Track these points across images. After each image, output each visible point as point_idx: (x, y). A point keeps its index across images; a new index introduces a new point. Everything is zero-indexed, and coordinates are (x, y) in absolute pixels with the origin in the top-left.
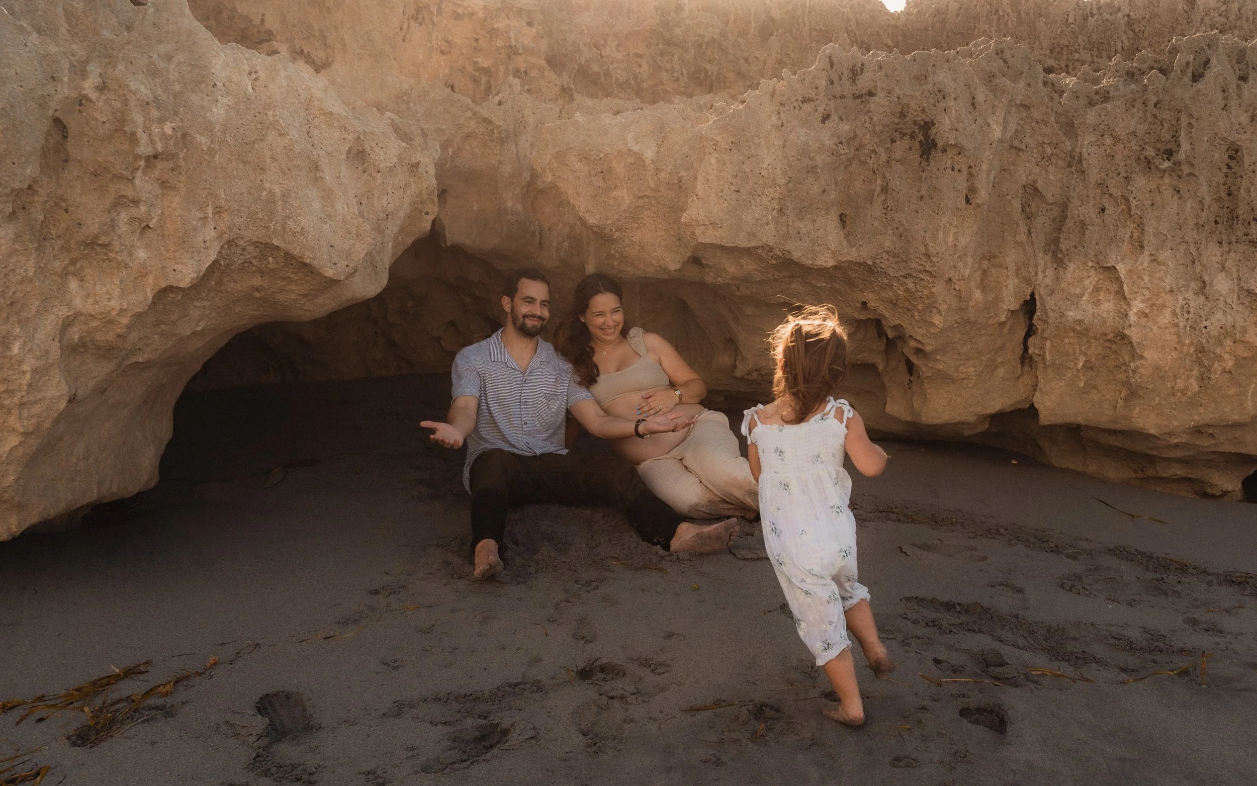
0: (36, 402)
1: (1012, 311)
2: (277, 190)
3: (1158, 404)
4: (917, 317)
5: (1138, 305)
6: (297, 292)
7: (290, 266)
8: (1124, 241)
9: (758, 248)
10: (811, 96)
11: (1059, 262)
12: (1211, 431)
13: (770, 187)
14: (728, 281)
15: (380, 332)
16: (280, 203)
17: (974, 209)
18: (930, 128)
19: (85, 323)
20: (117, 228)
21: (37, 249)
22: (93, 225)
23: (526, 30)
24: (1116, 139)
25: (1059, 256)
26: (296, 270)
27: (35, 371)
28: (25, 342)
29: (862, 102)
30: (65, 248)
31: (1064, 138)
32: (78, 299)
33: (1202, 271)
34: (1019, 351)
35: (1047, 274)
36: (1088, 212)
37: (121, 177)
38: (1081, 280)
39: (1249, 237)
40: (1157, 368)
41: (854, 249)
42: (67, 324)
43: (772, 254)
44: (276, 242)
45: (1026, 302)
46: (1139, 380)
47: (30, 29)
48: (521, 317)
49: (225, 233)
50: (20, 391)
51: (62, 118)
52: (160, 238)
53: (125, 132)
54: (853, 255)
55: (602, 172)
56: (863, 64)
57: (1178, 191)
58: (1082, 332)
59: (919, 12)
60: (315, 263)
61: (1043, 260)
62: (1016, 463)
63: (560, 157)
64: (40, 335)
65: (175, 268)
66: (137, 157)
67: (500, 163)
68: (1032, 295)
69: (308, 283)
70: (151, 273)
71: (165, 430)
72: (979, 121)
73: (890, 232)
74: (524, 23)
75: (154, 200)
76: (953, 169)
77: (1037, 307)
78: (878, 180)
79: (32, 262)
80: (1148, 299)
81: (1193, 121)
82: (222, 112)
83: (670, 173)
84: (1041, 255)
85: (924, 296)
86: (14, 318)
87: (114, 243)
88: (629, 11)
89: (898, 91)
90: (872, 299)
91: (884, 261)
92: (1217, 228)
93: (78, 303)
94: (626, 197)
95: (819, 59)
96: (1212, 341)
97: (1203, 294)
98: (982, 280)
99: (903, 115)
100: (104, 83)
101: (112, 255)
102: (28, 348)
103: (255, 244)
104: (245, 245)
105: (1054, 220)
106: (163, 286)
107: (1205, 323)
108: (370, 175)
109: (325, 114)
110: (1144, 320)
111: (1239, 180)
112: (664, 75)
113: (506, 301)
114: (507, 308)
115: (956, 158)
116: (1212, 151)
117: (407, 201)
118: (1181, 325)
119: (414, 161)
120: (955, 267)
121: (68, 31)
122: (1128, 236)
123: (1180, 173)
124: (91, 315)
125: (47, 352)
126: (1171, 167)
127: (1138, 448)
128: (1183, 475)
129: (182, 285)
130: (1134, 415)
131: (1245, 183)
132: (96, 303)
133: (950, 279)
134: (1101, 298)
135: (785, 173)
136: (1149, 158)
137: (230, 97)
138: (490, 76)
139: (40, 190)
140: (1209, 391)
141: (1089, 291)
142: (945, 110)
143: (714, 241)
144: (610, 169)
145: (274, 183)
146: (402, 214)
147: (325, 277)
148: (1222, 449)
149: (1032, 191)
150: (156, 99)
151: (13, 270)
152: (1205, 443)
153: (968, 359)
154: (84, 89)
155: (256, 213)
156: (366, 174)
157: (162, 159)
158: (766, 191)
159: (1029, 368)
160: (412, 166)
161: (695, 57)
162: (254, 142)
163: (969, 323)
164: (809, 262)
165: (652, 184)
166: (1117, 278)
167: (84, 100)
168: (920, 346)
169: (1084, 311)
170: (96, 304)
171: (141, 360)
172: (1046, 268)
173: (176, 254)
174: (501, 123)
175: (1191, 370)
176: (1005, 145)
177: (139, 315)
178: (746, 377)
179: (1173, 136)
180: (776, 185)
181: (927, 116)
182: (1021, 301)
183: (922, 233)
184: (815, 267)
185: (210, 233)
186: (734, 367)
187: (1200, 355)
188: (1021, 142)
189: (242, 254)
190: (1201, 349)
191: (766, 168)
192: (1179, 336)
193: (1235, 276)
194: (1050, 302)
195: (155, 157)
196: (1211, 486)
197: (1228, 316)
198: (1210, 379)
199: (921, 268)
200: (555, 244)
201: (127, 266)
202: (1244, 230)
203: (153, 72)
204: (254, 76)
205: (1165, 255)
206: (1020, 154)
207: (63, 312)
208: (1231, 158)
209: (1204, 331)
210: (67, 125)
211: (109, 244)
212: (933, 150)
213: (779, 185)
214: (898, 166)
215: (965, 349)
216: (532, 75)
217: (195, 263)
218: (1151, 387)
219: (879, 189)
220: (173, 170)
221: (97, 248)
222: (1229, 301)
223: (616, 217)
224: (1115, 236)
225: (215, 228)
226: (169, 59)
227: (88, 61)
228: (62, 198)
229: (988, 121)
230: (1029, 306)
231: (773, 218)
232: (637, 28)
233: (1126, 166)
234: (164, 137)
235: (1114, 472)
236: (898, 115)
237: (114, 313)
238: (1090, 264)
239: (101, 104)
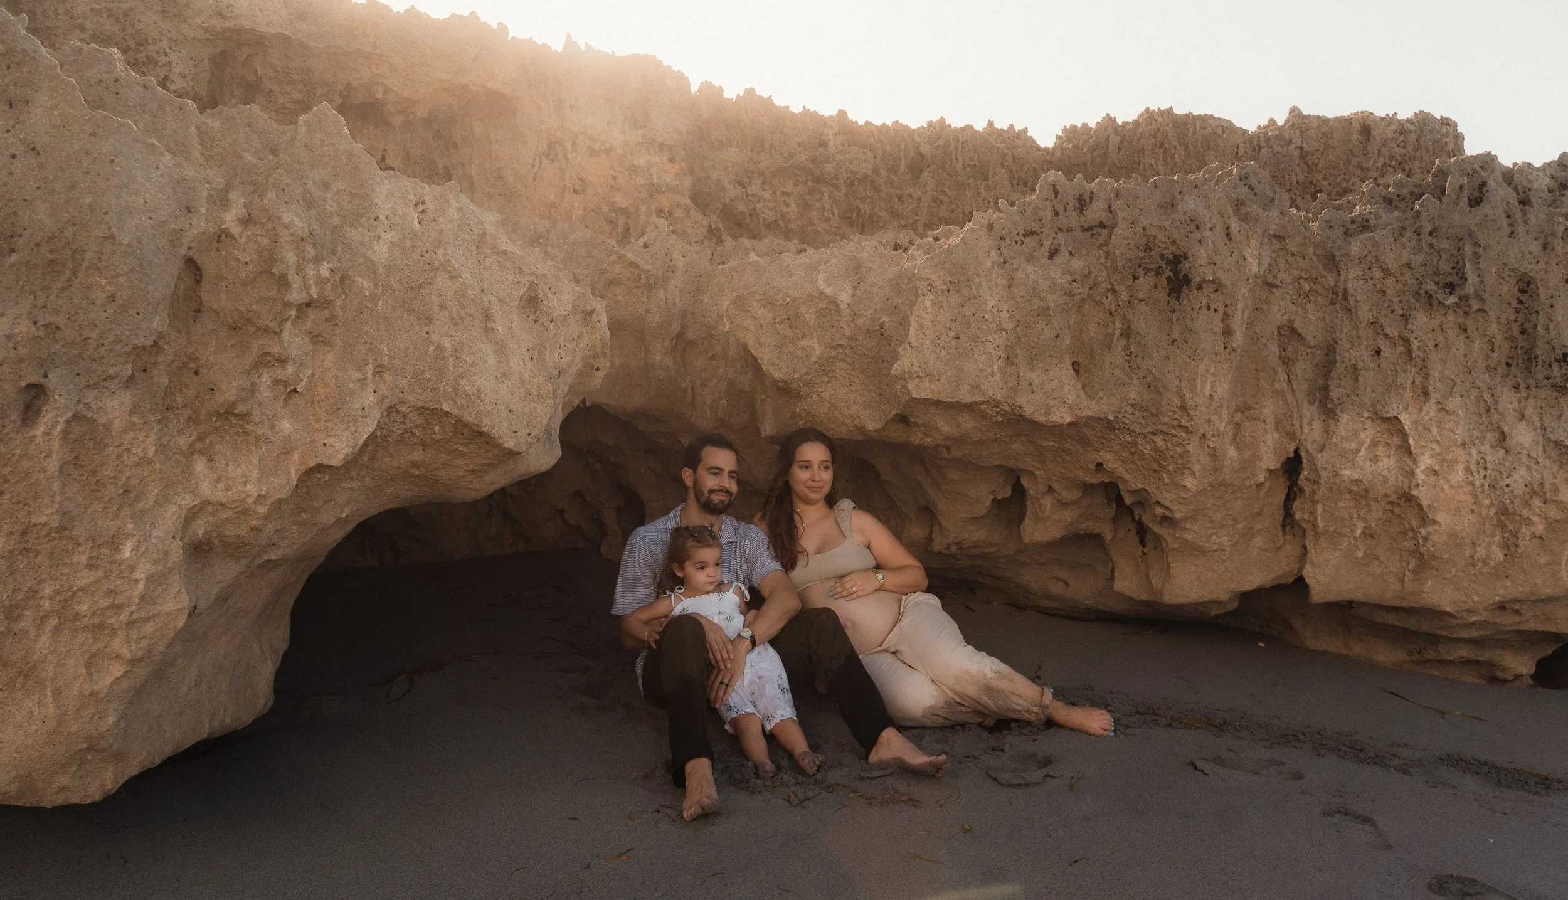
0: (148, 619)
1: (1271, 471)
2: (448, 344)
3: (1455, 576)
4: (1166, 480)
5: (1426, 461)
6: (465, 467)
7: (460, 436)
8: (1406, 388)
9: (982, 402)
10: (1034, 229)
11: (1328, 411)
12: (1517, 607)
13: (995, 333)
14: (939, 442)
15: (494, 504)
16: (451, 359)
17: (1229, 354)
18: (1180, 262)
19: (213, 514)
20: (257, 394)
21: (159, 422)
22: (229, 390)
23: (669, 166)
24: (1386, 272)
25: (1329, 406)
26: (467, 441)
27: (150, 579)
28: (139, 542)
29: (1093, 235)
30: (193, 420)
31: (1324, 273)
32: (206, 484)
33: (1500, 420)
34: (1279, 517)
35: (1314, 427)
36: (1361, 355)
37: (267, 331)
38: (1356, 433)
39: (1551, 381)
40: (1453, 535)
41: (1094, 402)
42: (192, 515)
43: (998, 410)
44: (446, 407)
45: (1288, 459)
46: (1432, 549)
47: (162, 148)
48: (706, 492)
49: (387, 397)
50: (130, 605)
51: (196, 257)
52: (309, 405)
53: (273, 274)
54: (1091, 408)
55: (789, 319)
56: (1092, 193)
57: (1465, 330)
58: (1361, 494)
59: (1074, 147)
60: (495, 432)
61: (1309, 411)
62: (1263, 645)
63: (740, 302)
64: (158, 532)
65: (325, 441)
66: (287, 305)
67: (648, 311)
68: (1296, 452)
69: (480, 456)
70: (297, 449)
71: (280, 636)
72: (1236, 254)
73: (1136, 382)
74: (665, 159)
75: (304, 358)
76: (1209, 309)
77: (1304, 465)
78: (1117, 323)
79: (152, 439)
80: (1438, 454)
81: (1481, 251)
82: (385, 250)
83: (872, 319)
84: (1305, 404)
85: (1177, 456)
86: (126, 512)
87: (254, 412)
88: (771, 147)
89: (1144, 221)
90: (1110, 460)
91: (1128, 416)
92: (1510, 370)
93: (205, 488)
94: (816, 346)
95: (1040, 188)
96: (1517, 502)
97: (1502, 447)
98: (1235, 435)
99: (1148, 248)
100: (249, 215)
101: (250, 428)
102: (142, 549)
103: (420, 410)
104: (407, 411)
105: (1317, 364)
106: (312, 465)
107: (1508, 481)
108: (542, 325)
109: (497, 253)
110: (1433, 478)
111: (1534, 316)
112: (814, 214)
113: (687, 474)
114: (689, 481)
115: (1212, 296)
116: (1500, 284)
117: (580, 355)
118: (1478, 483)
119: (589, 308)
120: (1209, 421)
121: (202, 154)
122: (1409, 382)
123: (1467, 309)
124: (222, 504)
125: (166, 554)
126: (1456, 303)
127: (1425, 627)
128: (1472, 657)
129: (335, 462)
130: (1426, 590)
131: (1542, 319)
132: (228, 488)
133: (1204, 435)
134: (1378, 453)
135: (1012, 316)
136: (1430, 292)
137: (394, 232)
138: (628, 217)
139: (166, 347)
140: (1516, 560)
141: (1366, 445)
142: (1200, 241)
143: (931, 396)
144: (797, 315)
145: (443, 336)
146: (573, 370)
147: (504, 449)
148: (1524, 628)
149: (1290, 333)
150: (311, 233)
151: (128, 450)
152: (1508, 621)
153: (1222, 527)
154: (224, 222)
155: (422, 372)
156: (537, 324)
157: (316, 307)
158: (990, 338)
159: (1292, 537)
160: (586, 315)
161: (846, 195)
162: (420, 286)
163: (1224, 485)
164: (1042, 419)
165: (848, 332)
166: (1400, 430)
167: (223, 235)
168: (1167, 513)
169: (1362, 469)
170: (227, 490)
171: (274, 558)
172: (1312, 420)
173: (328, 424)
174: (650, 267)
175: (1493, 536)
176: (1258, 281)
177: (280, 501)
178: (944, 552)
179: (1453, 268)
180: (1002, 329)
181: (1178, 248)
182: (1283, 459)
183: (1177, 383)
184: (1050, 424)
185: (369, 398)
186: (930, 539)
187: (1503, 518)
188: (1275, 277)
189: (403, 423)
190: (1504, 512)
191: (991, 311)
192: (1476, 497)
193: (1539, 426)
194: (1322, 459)
195: (308, 305)
196: (1503, 669)
197: (1534, 473)
198: (1517, 546)
199: (1175, 423)
200: (708, 402)
201: (268, 441)
202: (1545, 373)
203: (310, 203)
204: (421, 208)
205: (1455, 403)
206: (1274, 290)
207: (187, 501)
208: (1522, 291)
209: (1506, 489)
210: (202, 267)
211: (249, 414)
212: (1185, 287)
213: (1005, 330)
214: (1142, 307)
215: (1218, 516)
216: (677, 215)
217: (350, 436)
218: (1446, 556)
219: (1117, 333)
220: (327, 320)
221: (232, 419)
222: (1533, 454)
223: (805, 370)
224: (1395, 382)
225: (375, 392)
226: (326, 186)
227: (228, 188)
228: (192, 358)
229: (1244, 253)
230: (1292, 466)
231: (1000, 368)
232: (785, 165)
233: (1401, 302)
234: (320, 281)
235: (1385, 655)
236: (1142, 248)
237: (250, 500)
238: (1366, 415)
239: (244, 240)
